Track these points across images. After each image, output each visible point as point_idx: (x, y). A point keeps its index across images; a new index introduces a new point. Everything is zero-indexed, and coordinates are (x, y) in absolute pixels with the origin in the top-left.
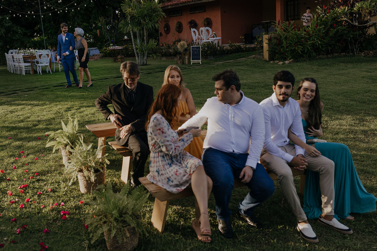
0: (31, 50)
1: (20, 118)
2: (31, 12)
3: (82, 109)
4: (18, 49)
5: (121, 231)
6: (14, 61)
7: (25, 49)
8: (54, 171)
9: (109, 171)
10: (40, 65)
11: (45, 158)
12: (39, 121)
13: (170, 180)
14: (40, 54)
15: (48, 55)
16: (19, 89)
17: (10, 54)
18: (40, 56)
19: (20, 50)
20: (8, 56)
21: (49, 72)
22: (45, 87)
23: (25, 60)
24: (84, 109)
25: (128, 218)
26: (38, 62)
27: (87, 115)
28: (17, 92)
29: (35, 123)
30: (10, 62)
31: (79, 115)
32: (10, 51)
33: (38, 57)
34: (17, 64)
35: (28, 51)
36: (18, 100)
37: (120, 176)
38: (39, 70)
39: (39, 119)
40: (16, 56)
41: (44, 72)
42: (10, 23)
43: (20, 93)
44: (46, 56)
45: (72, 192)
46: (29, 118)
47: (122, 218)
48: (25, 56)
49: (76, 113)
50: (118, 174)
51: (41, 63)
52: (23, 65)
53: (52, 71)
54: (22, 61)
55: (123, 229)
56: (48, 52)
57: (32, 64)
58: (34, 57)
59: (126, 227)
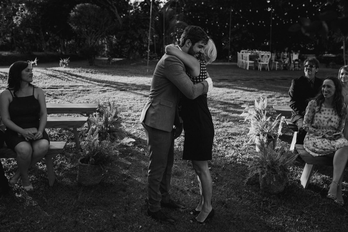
0: (257, 51)
1: (233, 97)
2: (262, 21)
3: (281, 98)
4: (248, 49)
5: (270, 176)
6: (242, 58)
7: (253, 50)
8: (243, 134)
9: (283, 142)
10: (261, 63)
11: (240, 126)
12: (245, 102)
13: (315, 144)
14: (263, 54)
15: (268, 56)
16: (239, 78)
17: (241, 53)
18: (262, 56)
19: (249, 50)
20: (239, 54)
21: (267, 69)
22: (260, 80)
23: (251, 58)
24: (283, 98)
25: (277, 168)
26: (260, 61)
27: (283, 103)
28: (237, 80)
29: (241, 102)
30: (240, 59)
31: (277, 101)
32: (242, 51)
33: (260, 56)
34: (244, 61)
35: (255, 52)
36: (236, 86)
37: (290, 147)
38: (260, 67)
39: (246, 100)
40: (244, 54)
41: (264, 69)
43: (239, 81)
44: (267, 57)
45: (250, 149)
46: (239, 98)
47: (273, 167)
48: (251, 56)
49: (275, 100)
50: (289, 145)
51: (262, 62)
52: (248, 62)
53: (270, 69)
54: (248, 59)
55: (272, 175)
56: (269, 54)
57: (255, 62)
58: (258, 57)
59: (275, 174)
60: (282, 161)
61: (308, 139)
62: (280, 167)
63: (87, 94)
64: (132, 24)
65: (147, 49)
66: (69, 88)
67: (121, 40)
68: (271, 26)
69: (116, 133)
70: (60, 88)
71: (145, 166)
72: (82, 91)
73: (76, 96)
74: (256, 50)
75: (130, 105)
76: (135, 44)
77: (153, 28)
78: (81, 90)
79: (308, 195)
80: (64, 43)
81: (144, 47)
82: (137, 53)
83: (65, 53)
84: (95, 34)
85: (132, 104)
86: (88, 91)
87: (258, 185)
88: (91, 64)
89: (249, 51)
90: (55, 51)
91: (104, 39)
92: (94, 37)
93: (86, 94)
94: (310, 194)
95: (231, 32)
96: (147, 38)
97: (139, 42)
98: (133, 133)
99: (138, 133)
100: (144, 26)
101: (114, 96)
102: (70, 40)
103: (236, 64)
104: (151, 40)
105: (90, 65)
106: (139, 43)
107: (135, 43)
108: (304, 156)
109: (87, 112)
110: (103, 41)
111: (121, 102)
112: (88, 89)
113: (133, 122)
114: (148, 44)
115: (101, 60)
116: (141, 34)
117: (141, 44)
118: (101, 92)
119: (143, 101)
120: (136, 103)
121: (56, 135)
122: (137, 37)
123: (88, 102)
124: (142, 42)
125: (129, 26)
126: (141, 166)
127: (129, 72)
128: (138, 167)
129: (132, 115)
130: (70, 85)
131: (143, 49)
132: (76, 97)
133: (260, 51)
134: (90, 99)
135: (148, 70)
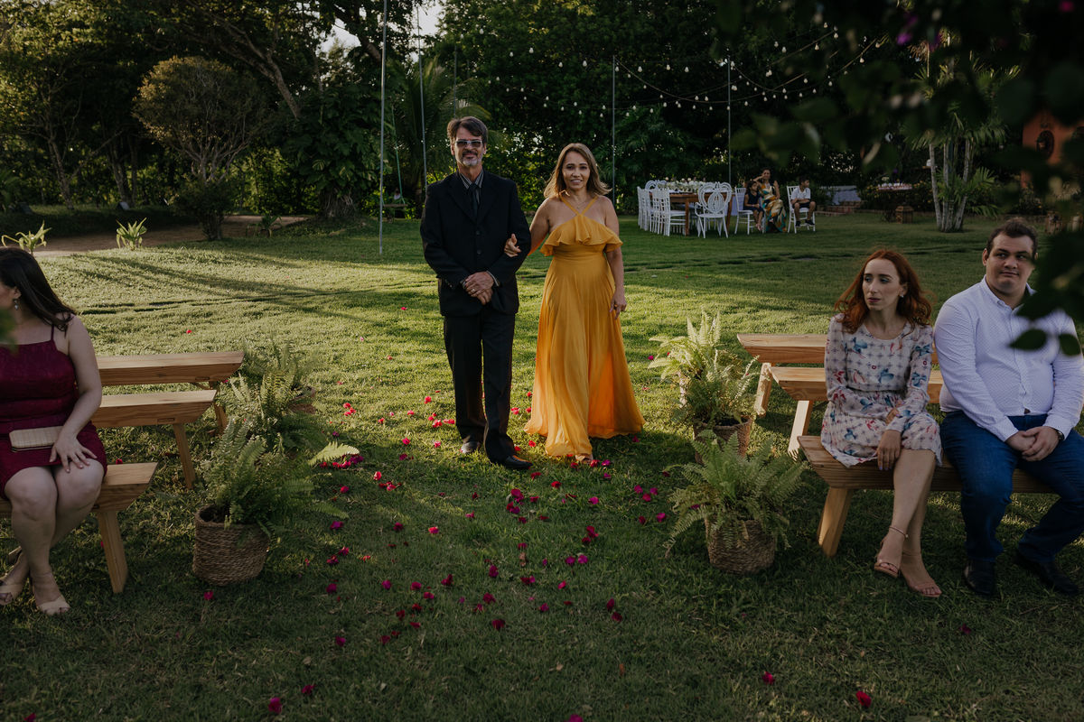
0: (692, 183)
1: (627, 316)
2: (702, 98)
3: (761, 313)
4: (667, 178)
5: (732, 526)
6: (652, 204)
7: (680, 180)
8: (659, 418)
9: (768, 433)
10: (704, 216)
11: (649, 395)
12: (661, 326)
13: (852, 433)
14: (708, 191)
15: (724, 195)
16: (645, 262)
17: (647, 190)
18: (707, 196)
19: (669, 181)
20: (643, 194)
21: (723, 232)
22: (702, 263)
23: (676, 203)
24: (767, 312)
25: (752, 504)
26: (700, 210)
27: (768, 325)
28: (639, 267)
29: (652, 328)
30: (644, 207)
31: (749, 323)
32: (650, 183)
33: (701, 198)
34: (657, 212)
35: (686, 184)
36: (635, 283)
37: (788, 446)
38: (701, 228)
39: (664, 322)
40: (657, 193)
41: (712, 233)
42: (661, 121)
43: (644, 270)
44: (721, 197)
46: (644, 318)
47: (740, 502)
48: (676, 195)
49: (745, 319)
51: (706, 212)
52: (669, 213)
53: (731, 232)
54: (667, 205)
55: (737, 522)
56: (725, 187)
57: (687, 214)
58: (695, 199)
59: (745, 520)
60: (763, 484)
61: (833, 420)
62: (759, 500)
63: (207, 325)
64: (330, 116)
65: (375, 186)
66: (152, 310)
67: (297, 163)
68: (729, 108)
69: (299, 432)
70: (122, 311)
71: (388, 520)
72: (190, 317)
73: (172, 332)
74: (689, 179)
75: (336, 351)
76: (341, 173)
77: (390, 126)
78: (188, 315)
79: (839, 571)
80: (125, 175)
81: (366, 181)
82: (349, 201)
83: (131, 205)
84: (220, 145)
85: (339, 348)
86: (209, 315)
87: (703, 554)
88: (212, 237)
89: (668, 184)
90: (98, 200)
91: (247, 161)
92: (216, 156)
93: (202, 325)
94: (844, 569)
95: (616, 129)
96: (373, 154)
97: (353, 167)
98: (347, 430)
99: (361, 430)
100: (366, 119)
101: (288, 327)
102: (142, 166)
103: (633, 220)
104: (386, 161)
105: (210, 240)
106: (352, 170)
107: (340, 170)
108: (822, 466)
109: (211, 377)
110: (244, 168)
111: (309, 344)
112: (207, 309)
113: (347, 398)
114: (377, 172)
115: (241, 224)
116: (356, 144)
117: (359, 173)
118: (247, 319)
119: (374, 338)
120: (353, 346)
121: (122, 448)
122: (346, 152)
123: (210, 348)
124: (360, 167)
125: (320, 121)
126: (377, 522)
127: (325, 255)
128: (367, 524)
129: (342, 380)
130: (152, 301)
131: (363, 186)
132: (173, 336)
133: (701, 182)
134: (217, 340)
135: (381, 248)
